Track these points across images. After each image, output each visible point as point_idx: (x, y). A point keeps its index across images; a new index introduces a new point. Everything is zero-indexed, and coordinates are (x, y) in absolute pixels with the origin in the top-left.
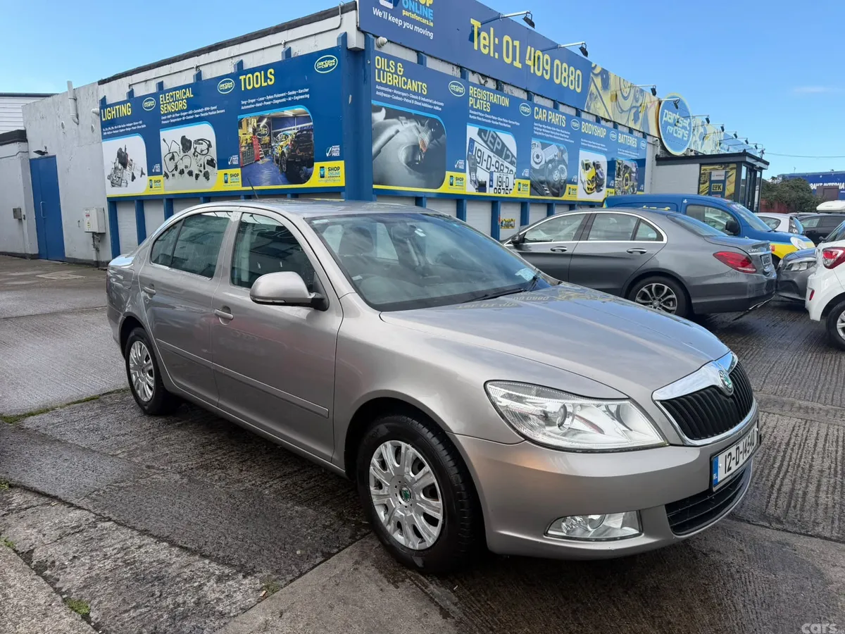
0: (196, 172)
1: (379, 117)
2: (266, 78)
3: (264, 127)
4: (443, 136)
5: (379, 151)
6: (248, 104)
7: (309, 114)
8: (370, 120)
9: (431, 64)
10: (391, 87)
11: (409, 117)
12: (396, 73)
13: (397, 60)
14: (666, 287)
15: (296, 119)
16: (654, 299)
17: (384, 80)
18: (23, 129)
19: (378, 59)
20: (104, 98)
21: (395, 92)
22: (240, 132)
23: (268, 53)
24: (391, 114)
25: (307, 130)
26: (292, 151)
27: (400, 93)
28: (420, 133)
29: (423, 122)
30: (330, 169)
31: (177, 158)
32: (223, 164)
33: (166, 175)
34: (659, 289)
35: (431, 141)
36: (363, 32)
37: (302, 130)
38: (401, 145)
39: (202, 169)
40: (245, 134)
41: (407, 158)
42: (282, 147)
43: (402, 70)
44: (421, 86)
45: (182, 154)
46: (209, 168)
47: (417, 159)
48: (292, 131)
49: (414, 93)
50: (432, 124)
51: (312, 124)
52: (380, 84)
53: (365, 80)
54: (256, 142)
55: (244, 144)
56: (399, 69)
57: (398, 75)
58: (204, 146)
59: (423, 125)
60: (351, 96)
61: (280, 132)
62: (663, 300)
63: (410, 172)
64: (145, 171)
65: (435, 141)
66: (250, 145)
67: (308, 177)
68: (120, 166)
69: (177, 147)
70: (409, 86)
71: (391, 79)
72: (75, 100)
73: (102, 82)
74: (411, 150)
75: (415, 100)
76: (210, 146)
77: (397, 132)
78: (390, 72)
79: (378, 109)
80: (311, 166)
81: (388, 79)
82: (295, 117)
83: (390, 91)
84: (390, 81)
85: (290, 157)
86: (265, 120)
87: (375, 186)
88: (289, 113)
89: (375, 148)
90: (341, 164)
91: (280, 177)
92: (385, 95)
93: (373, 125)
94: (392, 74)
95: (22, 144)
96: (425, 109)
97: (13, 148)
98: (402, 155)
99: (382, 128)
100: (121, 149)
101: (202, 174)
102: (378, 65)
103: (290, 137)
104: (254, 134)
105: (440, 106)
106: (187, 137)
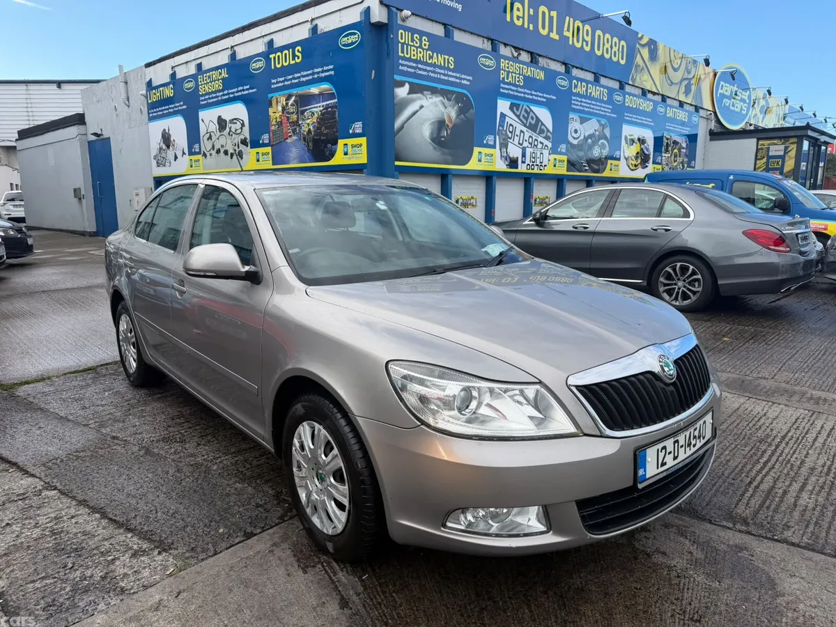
0: (231, 151)
1: (402, 92)
2: (294, 56)
3: (292, 105)
4: (471, 110)
5: (402, 127)
6: (278, 83)
7: (334, 91)
8: (393, 95)
9: (459, 37)
10: (416, 61)
11: (434, 91)
12: (420, 47)
13: (422, 33)
14: (691, 267)
15: (323, 96)
16: (679, 279)
17: (407, 54)
18: (80, 111)
19: (402, 33)
20: (151, 80)
21: (420, 66)
22: (271, 110)
23: (294, 31)
24: (414, 89)
25: (332, 107)
26: (318, 128)
27: (425, 67)
28: (446, 107)
29: (449, 96)
30: (353, 146)
31: (214, 138)
32: (255, 144)
33: (205, 155)
34: (684, 269)
35: (458, 116)
36: (387, 6)
37: (327, 107)
38: (425, 120)
39: (236, 148)
40: (275, 112)
41: (432, 133)
42: (308, 124)
43: (427, 43)
44: (448, 59)
45: (218, 134)
46: (242, 147)
47: (442, 135)
48: (317, 108)
49: (440, 67)
50: (460, 98)
51: (336, 100)
52: (404, 58)
53: (388, 54)
54: (285, 121)
55: (274, 123)
56: (424, 42)
57: (423, 49)
58: (238, 125)
59: (449, 100)
60: (374, 71)
61: (307, 110)
62: (687, 281)
63: (435, 148)
64: (186, 151)
65: (462, 115)
66: (280, 124)
67: (332, 155)
68: (164, 147)
69: (214, 127)
70: (435, 60)
71: (415, 53)
72: (126, 83)
73: (148, 65)
74: (436, 125)
75: (440, 74)
76: (243, 125)
77: (422, 107)
78: (414, 46)
79: (401, 84)
80: (335, 143)
81: (412, 53)
82: (321, 94)
83: (414, 65)
84: (414, 55)
85: (315, 135)
86: (293, 98)
87: (397, 163)
88: (315, 90)
89: (398, 124)
90: (363, 140)
91: (307, 155)
92: (409, 70)
93: (396, 101)
94: (417, 48)
95: (81, 127)
96: (452, 84)
97: (72, 131)
98: (426, 131)
99: (404, 104)
100: (164, 130)
101: (236, 153)
102: (402, 39)
103: (316, 115)
104: (283, 113)
105: (468, 80)
106: (223, 117)
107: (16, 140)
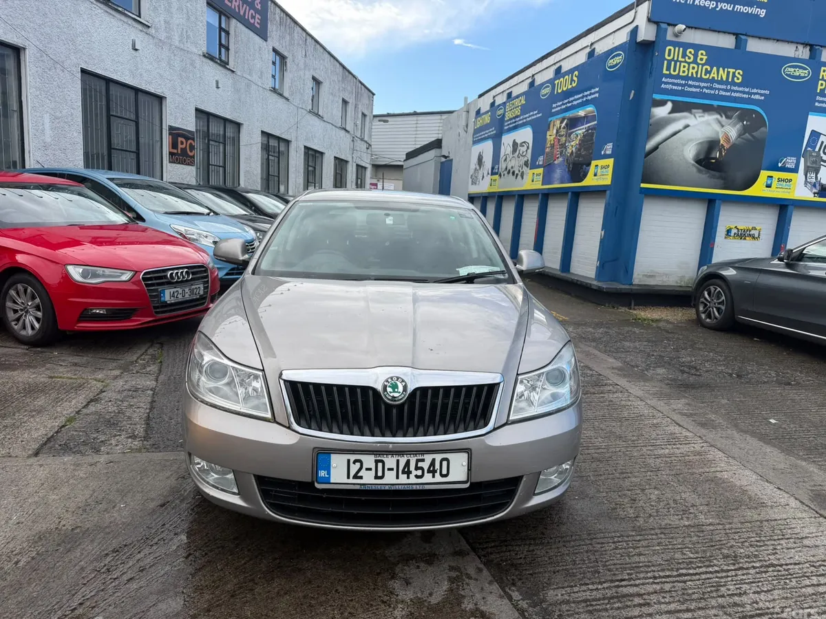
0: (517, 172)
1: (661, 112)
2: (572, 80)
3: (564, 128)
4: (763, 129)
5: (656, 148)
6: (557, 107)
7: (596, 113)
8: (649, 115)
9: (754, 46)
10: (686, 78)
11: (707, 109)
12: (695, 62)
13: (697, 47)
15: (586, 119)
17: (674, 71)
18: (440, 136)
19: (670, 50)
20: (480, 109)
21: (690, 82)
22: (548, 133)
23: (575, 58)
24: (678, 108)
25: (592, 129)
26: (579, 150)
27: (697, 84)
28: (723, 126)
29: (729, 113)
30: (602, 167)
31: (508, 160)
32: (534, 166)
33: (500, 175)
35: (739, 136)
36: (657, 23)
37: (589, 129)
38: (691, 140)
39: (520, 169)
40: (551, 136)
41: (698, 155)
42: (572, 146)
43: (705, 58)
44: (734, 73)
45: (511, 156)
46: (525, 168)
47: (713, 156)
48: (580, 131)
49: (721, 82)
50: (744, 115)
51: (596, 122)
52: (670, 76)
53: (651, 73)
54: (556, 143)
55: (549, 145)
56: (700, 56)
57: (698, 64)
58: (524, 149)
59: (727, 117)
60: (633, 92)
61: (573, 132)
63: (699, 171)
64: (490, 172)
65: (747, 134)
66: (552, 146)
67: (585, 176)
68: (478, 168)
69: (509, 150)
70: (714, 75)
71: (686, 69)
72: (468, 112)
73: (480, 96)
74: (706, 146)
75: (719, 89)
76: (528, 148)
77: (687, 126)
78: (685, 62)
79: (662, 103)
80: (589, 164)
81: (682, 69)
82: (586, 116)
83: (684, 82)
84: (684, 72)
85: (576, 157)
86: (565, 121)
87: (643, 185)
88: (581, 113)
89: (650, 144)
90: (610, 162)
91: (567, 176)
92: (674, 87)
93: (651, 121)
94: (689, 64)
95: (438, 150)
96: (735, 100)
97: (431, 154)
98: (690, 153)
99: (663, 123)
100: (480, 153)
101: (520, 174)
102: (669, 55)
103: (579, 137)
104: (556, 136)
105: (761, 95)
106: (516, 141)
107: (404, 160)
